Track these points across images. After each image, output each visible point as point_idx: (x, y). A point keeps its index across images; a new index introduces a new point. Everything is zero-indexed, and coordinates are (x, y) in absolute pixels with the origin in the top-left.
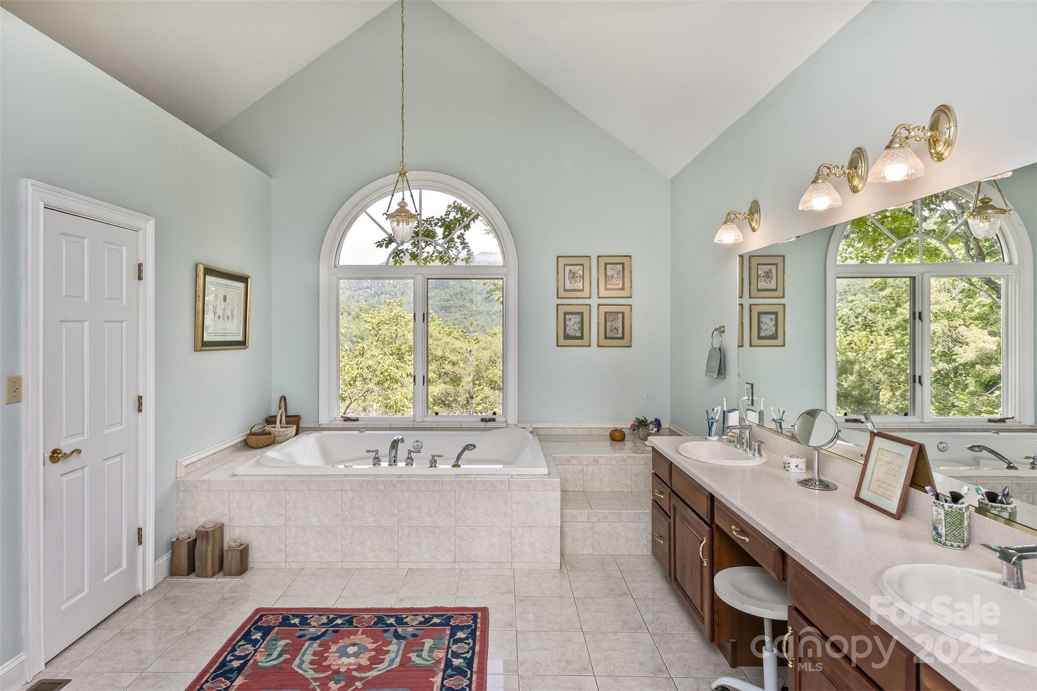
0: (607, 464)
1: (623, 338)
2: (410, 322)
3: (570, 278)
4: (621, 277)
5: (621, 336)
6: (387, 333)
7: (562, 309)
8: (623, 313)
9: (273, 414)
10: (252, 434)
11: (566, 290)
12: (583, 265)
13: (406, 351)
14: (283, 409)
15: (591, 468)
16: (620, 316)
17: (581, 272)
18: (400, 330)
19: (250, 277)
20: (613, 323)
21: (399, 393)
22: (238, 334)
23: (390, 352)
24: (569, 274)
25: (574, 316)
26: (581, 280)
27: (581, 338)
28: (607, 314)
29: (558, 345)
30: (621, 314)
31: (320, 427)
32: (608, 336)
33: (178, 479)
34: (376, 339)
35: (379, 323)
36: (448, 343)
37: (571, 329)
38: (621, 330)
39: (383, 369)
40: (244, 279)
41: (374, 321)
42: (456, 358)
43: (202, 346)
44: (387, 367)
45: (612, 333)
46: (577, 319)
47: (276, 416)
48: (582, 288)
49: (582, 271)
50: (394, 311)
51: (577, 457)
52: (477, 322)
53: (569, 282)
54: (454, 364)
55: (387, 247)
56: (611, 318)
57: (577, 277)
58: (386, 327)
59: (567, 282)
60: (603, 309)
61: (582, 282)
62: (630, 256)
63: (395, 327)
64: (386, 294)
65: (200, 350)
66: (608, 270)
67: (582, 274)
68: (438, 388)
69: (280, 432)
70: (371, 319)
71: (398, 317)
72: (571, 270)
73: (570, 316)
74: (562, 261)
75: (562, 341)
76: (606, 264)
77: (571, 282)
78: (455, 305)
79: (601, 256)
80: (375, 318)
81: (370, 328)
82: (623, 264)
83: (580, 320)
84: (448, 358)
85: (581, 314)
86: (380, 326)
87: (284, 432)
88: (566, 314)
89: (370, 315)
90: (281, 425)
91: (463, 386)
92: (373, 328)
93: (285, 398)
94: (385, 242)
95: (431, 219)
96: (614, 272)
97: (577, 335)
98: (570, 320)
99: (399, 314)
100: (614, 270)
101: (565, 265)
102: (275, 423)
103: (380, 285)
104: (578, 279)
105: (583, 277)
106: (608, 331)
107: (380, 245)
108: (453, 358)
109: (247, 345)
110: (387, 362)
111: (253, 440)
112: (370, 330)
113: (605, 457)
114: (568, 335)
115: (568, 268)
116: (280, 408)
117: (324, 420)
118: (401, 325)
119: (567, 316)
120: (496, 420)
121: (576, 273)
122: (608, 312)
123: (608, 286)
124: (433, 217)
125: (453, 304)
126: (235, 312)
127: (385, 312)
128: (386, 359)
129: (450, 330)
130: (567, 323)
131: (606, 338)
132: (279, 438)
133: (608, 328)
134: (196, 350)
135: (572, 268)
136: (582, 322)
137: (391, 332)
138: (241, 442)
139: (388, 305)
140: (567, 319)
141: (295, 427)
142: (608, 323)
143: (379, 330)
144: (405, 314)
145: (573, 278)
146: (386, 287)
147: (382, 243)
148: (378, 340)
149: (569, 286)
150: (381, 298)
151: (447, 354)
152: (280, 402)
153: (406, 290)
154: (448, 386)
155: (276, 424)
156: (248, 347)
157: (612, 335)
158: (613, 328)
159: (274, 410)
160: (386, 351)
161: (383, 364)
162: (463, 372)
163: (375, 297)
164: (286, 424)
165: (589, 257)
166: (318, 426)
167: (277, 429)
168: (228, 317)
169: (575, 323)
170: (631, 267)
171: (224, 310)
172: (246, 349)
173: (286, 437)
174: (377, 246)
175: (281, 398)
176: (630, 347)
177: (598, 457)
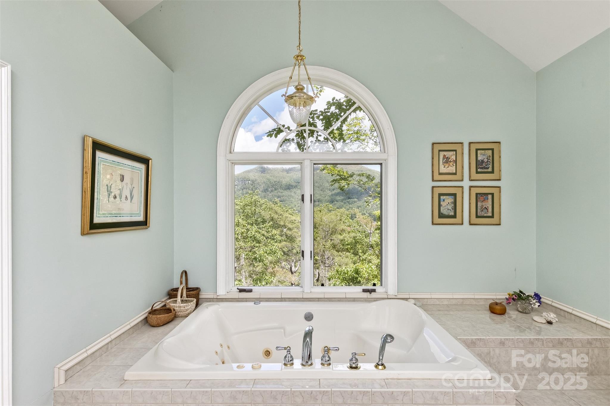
0: (514, 346)
1: (492, 217)
2: (263, 205)
3: (444, 163)
4: (491, 162)
5: (491, 215)
6: (250, 212)
7: (437, 191)
8: (493, 194)
9: (175, 287)
10: (153, 312)
11: (440, 174)
12: (456, 151)
13: (261, 222)
14: (184, 284)
15: (497, 351)
16: (490, 197)
17: (454, 158)
18: (257, 209)
19: (151, 159)
20: (484, 204)
21: (262, 249)
22: (138, 215)
23: (251, 222)
24: (443, 159)
25: (448, 197)
26: (454, 164)
27: (454, 216)
28: (478, 195)
29: (433, 224)
30: (491, 195)
31: (218, 297)
32: (479, 215)
33: (55, 389)
34: (243, 215)
35: (244, 205)
36: (287, 217)
37: (445, 209)
38: (491, 209)
39: (251, 235)
40: (145, 161)
41: (241, 204)
42: (292, 226)
43: (90, 229)
44: (254, 234)
45: (483, 212)
46: (450, 200)
47: (178, 288)
48: (454, 172)
49: (455, 156)
50: (254, 198)
51: (483, 339)
52: (298, 205)
53: (443, 166)
54: (290, 229)
55: (276, 136)
56: (482, 198)
57: (451, 162)
58: (249, 207)
59: (442, 167)
60: (474, 191)
61: (455, 166)
62: (499, 143)
63: (254, 208)
64: (246, 189)
65: (88, 234)
66: (479, 155)
67: (455, 159)
68: (281, 245)
69: (180, 307)
70: (239, 203)
71: (256, 201)
72: (444, 156)
73: (444, 197)
74: (437, 148)
75: (437, 220)
76: (477, 150)
77: (445, 166)
78: (286, 195)
79: (472, 143)
80: (242, 202)
81: (239, 208)
82: (493, 150)
83: (453, 200)
84: (287, 226)
85: (455, 195)
86: (245, 207)
87: (184, 307)
88: (440, 195)
89: (240, 201)
90: (182, 299)
91: (296, 243)
92: (241, 208)
93: (186, 272)
94: (275, 132)
95: (315, 112)
96: (485, 157)
97: (450, 214)
98: (444, 200)
99: (257, 200)
100: (484, 155)
101: (440, 151)
102: (176, 296)
103: (243, 184)
104: (451, 164)
105: (456, 161)
106: (479, 210)
107: (270, 134)
108: (290, 226)
109: (148, 225)
110: (254, 230)
111: (154, 318)
112: (239, 210)
113: (512, 339)
114: (442, 214)
115: (442, 154)
116: (181, 283)
117: (221, 292)
118: (258, 206)
119: (442, 197)
120: (376, 291)
121: (449, 158)
122: (480, 194)
123: (479, 170)
124: (316, 110)
125: (284, 194)
126: (135, 193)
127: (248, 199)
128: (253, 228)
129: (287, 209)
130: (442, 203)
131: (477, 217)
132: (180, 313)
133: (479, 207)
134: (83, 234)
135: (445, 153)
136: (455, 203)
137: (252, 211)
138: (141, 321)
139: (250, 194)
140: (442, 200)
141: (195, 300)
142: (479, 203)
143: (245, 209)
144: (260, 200)
145: (447, 163)
146: (246, 185)
147: (272, 133)
148: (244, 215)
149: (443, 170)
150: (244, 191)
151: (287, 224)
152: (181, 277)
153: (258, 187)
154: (287, 243)
155: (177, 298)
156: (149, 227)
157: (483, 214)
158: (484, 207)
159: (176, 283)
160: (249, 222)
161: (252, 231)
162: (296, 235)
163: (240, 190)
164: (187, 297)
165: (462, 143)
166: (216, 297)
167: (178, 305)
168: (126, 197)
169: (449, 203)
170: (500, 151)
171: (121, 190)
172: (147, 228)
173: (187, 312)
174: (268, 136)
175: (182, 273)
176: (500, 224)
177: (505, 339)
